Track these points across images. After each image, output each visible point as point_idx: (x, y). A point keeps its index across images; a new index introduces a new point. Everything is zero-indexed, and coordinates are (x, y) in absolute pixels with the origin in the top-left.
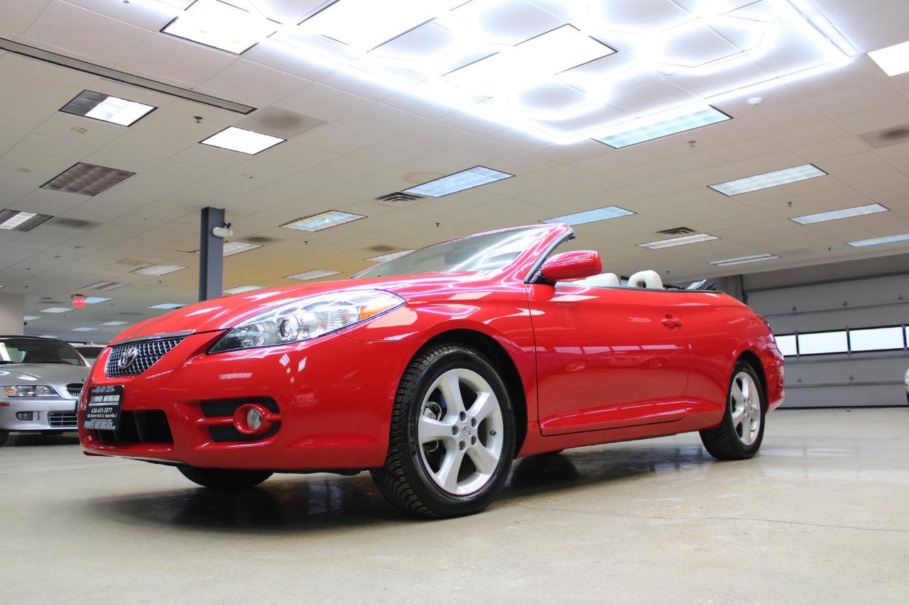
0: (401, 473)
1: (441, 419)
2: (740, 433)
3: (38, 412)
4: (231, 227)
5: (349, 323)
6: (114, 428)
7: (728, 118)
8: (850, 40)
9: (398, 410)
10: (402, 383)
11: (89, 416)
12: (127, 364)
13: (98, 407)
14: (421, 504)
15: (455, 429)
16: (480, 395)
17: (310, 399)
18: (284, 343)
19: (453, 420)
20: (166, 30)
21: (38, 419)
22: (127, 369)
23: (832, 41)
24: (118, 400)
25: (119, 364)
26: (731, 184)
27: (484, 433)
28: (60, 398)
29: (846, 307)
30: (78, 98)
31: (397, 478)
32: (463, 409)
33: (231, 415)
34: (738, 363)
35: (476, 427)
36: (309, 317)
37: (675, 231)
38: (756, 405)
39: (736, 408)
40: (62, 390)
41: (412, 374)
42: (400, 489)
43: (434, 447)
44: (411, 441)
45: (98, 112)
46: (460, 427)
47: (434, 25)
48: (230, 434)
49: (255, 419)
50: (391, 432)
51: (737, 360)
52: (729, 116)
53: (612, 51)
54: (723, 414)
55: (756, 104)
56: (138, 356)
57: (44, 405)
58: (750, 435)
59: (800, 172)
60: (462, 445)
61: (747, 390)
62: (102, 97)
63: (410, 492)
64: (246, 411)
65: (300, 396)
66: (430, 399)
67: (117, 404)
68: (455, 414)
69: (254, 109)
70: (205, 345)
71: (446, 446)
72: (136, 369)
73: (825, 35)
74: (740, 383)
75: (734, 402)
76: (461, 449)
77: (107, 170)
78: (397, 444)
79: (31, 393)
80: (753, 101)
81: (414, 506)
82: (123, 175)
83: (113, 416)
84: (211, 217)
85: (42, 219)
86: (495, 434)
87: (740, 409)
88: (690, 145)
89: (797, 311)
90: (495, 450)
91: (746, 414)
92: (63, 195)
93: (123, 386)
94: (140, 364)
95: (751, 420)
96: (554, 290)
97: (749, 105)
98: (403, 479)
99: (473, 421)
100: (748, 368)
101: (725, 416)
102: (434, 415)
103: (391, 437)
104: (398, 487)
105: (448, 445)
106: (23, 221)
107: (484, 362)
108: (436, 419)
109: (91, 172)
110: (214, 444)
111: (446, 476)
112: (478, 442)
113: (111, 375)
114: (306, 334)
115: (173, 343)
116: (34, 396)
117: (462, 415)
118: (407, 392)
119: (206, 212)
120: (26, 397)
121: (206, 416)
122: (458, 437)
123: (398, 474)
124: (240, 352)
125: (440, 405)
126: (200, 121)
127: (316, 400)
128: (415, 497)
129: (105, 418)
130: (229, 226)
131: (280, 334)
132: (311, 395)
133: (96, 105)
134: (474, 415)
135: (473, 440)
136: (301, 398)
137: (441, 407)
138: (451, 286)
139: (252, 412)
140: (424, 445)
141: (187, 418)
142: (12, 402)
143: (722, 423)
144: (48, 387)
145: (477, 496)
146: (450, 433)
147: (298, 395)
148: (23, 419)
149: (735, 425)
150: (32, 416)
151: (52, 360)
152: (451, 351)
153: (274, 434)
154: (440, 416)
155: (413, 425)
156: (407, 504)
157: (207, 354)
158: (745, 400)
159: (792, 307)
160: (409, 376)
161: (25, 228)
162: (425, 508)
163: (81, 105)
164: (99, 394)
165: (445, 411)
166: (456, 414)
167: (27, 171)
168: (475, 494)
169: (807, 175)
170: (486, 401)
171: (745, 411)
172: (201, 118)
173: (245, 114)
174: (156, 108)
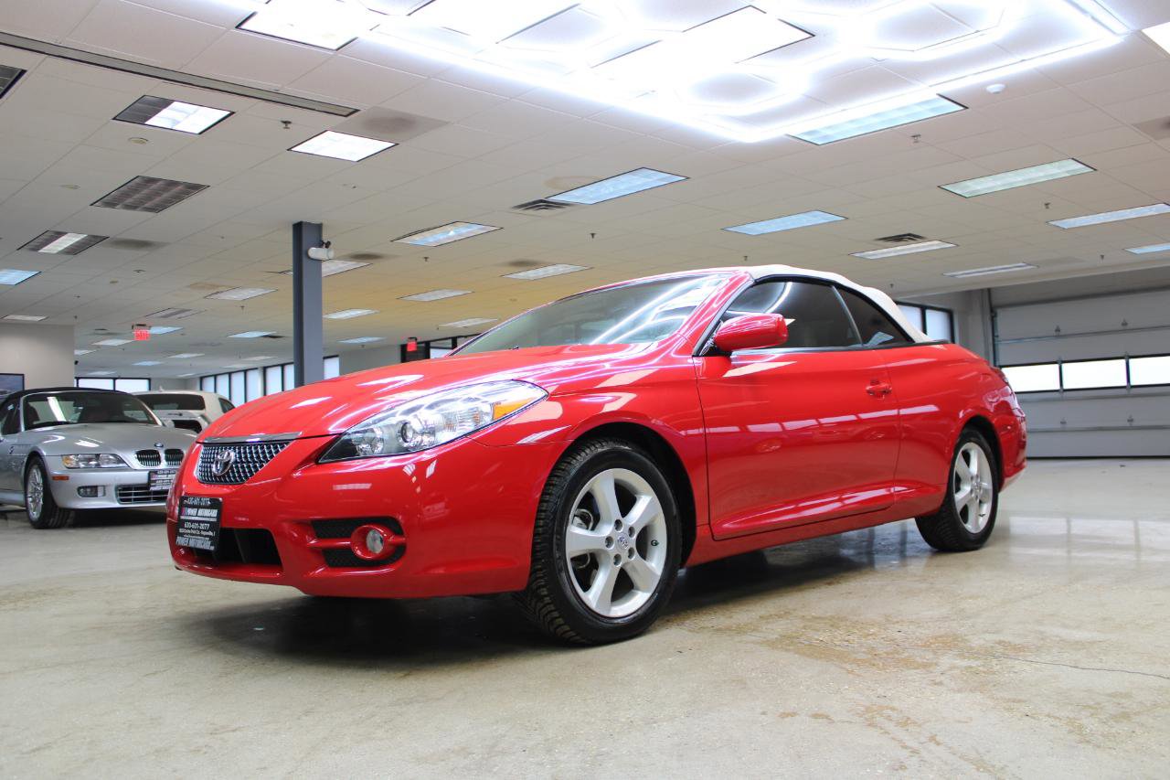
0: (546, 593)
1: (593, 529)
2: (966, 520)
3: (104, 486)
4: (331, 246)
5: (482, 424)
6: (212, 548)
7: (962, 108)
8: (1116, 15)
9: (543, 519)
10: (548, 487)
11: (181, 530)
12: (224, 470)
13: (193, 522)
14: (568, 629)
15: (609, 540)
16: (640, 498)
17: (440, 509)
18: (407, 451)
19: (606, 530)
20: (244, 27)
21: (104, 494)
22: (224, 476)
23: (1093, 18)
24: (215, 515)
25: (214, 469)
26: (968, 183)
27: (643, 543)
28: (129, 469)
29: (1125, 328)
30: (137, 104)
31: (541, 598)
32: (619, 517)
33: (347, 537)
34: (966, 431)
35: (635, 537)
36: (433, 418)
37: (899, 239)
38: (987, 484)
39: (961, 486)
40: (131, 458)
41: (558, 477)
42: (544, 611)
43: (585, 563)
44: (557, 556)
45: (160, 119)
46: (616, 538)
47: (581, 11)
48: (346, 559)
49: (376, 542)
50: (533, 545)
51: (963, 428)
52: (963, 106)
53: (809, 36)
54: (943, 496)
55: (997, 93)
56: (236, 462)
57: (110, 478)
58: (977, 521)
59: (1059, 168)
60: (617, 558)
61: (976, 465)
62: (165, 103)
63: (556, 614)
64: (365, 532)
65: (427, 507)
66: (580, 506)
67: (215, 520)
68: (609, 523)
69: (356, 111)
70: (314, 452)
71: (598, 560)
72: (234, 477)
73: (1083, 11)
74: (967, 457)
75: (959, 480)
76: (616, 563)
77: (173, 184)
78: (541, 559)
79: (93, 463)
80: (993, 88)
81: (559, 631)
82: (195, 188)
83: (211, 533)
84: (304, 234)
85: (93, 241)
86: (656, 544)
87: (966, 489)
88: (913, 140)
89: (1062, 333)
90: (656, 563)
91: (973, 495)
92: (119, 213)
93: (221, 499)
94: (238, 472)
95: (980, 502)
96: (730, 360)
97: (989, 93)
98: (547, 600)
99: (631, 530)
100: (979, 438)
101: (946, 497)
102: (584, 525)
103: (534, 552)
104: (541, 609)
105: (601, 560)
106: (71, 243)
107: (644, 459)
108: (587, 529)
109: (154, 186)
110: (329, 569)
111: (598, 596)
112: (636, 555)
113: (203, 482)
114: (432, 439)
115: (276, 448)
116: (98, 465)
117: (618, 524)
118: (553, 499)
119: (298, 228)
120: (88, 469)
121: (318, 536)
122: (612, 549)
123: (543, 594)
124: (356, 462)
125: (592, 512)
126: (289, 126)
127: (447, 511)
128: (560, 621)
129: (201, 535)
130: (328, 245)
131: (401, 440)
132: (441, 505)
133: (159, 111)
134: (631, 524)
135: (631, 553)
136: (429, 510)
137: (593, 515)
138: (607, 366)
139: (371, 533)
140: (572, 559)
141: (296, 535)
142: (72, 474)
143: (942, 505)
144: (114, 455)
145: (634, 618)
146: (603, 545)
147: (424, 507)
148: (85, 495)
149: (959, 508)
150: (96, 492)
151: (116, 417)
152: (605, 449)
153: (398, 559)
154: (591, 525)
155: (558, 537)
156: (552, 629)
157: (317, 463)
158: (972, 478)
159: (1055, 327)
160: (556, 479)
161: (74, 250)
162: (572, 633)
163: (141, 111)
164: (193, 506)
165: (597, 519)
166: (611, 524)
167: (76, 187)
168: (631, 616)
169: (1068, 172)
170: (646, 505)
171: (971, 491)
172: (290, 123)
173: (345, 117)
174: (232, 113)
